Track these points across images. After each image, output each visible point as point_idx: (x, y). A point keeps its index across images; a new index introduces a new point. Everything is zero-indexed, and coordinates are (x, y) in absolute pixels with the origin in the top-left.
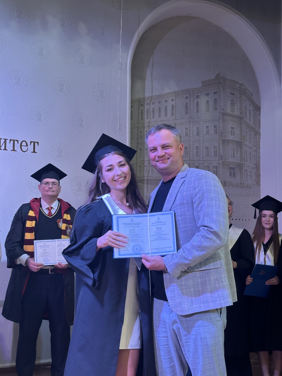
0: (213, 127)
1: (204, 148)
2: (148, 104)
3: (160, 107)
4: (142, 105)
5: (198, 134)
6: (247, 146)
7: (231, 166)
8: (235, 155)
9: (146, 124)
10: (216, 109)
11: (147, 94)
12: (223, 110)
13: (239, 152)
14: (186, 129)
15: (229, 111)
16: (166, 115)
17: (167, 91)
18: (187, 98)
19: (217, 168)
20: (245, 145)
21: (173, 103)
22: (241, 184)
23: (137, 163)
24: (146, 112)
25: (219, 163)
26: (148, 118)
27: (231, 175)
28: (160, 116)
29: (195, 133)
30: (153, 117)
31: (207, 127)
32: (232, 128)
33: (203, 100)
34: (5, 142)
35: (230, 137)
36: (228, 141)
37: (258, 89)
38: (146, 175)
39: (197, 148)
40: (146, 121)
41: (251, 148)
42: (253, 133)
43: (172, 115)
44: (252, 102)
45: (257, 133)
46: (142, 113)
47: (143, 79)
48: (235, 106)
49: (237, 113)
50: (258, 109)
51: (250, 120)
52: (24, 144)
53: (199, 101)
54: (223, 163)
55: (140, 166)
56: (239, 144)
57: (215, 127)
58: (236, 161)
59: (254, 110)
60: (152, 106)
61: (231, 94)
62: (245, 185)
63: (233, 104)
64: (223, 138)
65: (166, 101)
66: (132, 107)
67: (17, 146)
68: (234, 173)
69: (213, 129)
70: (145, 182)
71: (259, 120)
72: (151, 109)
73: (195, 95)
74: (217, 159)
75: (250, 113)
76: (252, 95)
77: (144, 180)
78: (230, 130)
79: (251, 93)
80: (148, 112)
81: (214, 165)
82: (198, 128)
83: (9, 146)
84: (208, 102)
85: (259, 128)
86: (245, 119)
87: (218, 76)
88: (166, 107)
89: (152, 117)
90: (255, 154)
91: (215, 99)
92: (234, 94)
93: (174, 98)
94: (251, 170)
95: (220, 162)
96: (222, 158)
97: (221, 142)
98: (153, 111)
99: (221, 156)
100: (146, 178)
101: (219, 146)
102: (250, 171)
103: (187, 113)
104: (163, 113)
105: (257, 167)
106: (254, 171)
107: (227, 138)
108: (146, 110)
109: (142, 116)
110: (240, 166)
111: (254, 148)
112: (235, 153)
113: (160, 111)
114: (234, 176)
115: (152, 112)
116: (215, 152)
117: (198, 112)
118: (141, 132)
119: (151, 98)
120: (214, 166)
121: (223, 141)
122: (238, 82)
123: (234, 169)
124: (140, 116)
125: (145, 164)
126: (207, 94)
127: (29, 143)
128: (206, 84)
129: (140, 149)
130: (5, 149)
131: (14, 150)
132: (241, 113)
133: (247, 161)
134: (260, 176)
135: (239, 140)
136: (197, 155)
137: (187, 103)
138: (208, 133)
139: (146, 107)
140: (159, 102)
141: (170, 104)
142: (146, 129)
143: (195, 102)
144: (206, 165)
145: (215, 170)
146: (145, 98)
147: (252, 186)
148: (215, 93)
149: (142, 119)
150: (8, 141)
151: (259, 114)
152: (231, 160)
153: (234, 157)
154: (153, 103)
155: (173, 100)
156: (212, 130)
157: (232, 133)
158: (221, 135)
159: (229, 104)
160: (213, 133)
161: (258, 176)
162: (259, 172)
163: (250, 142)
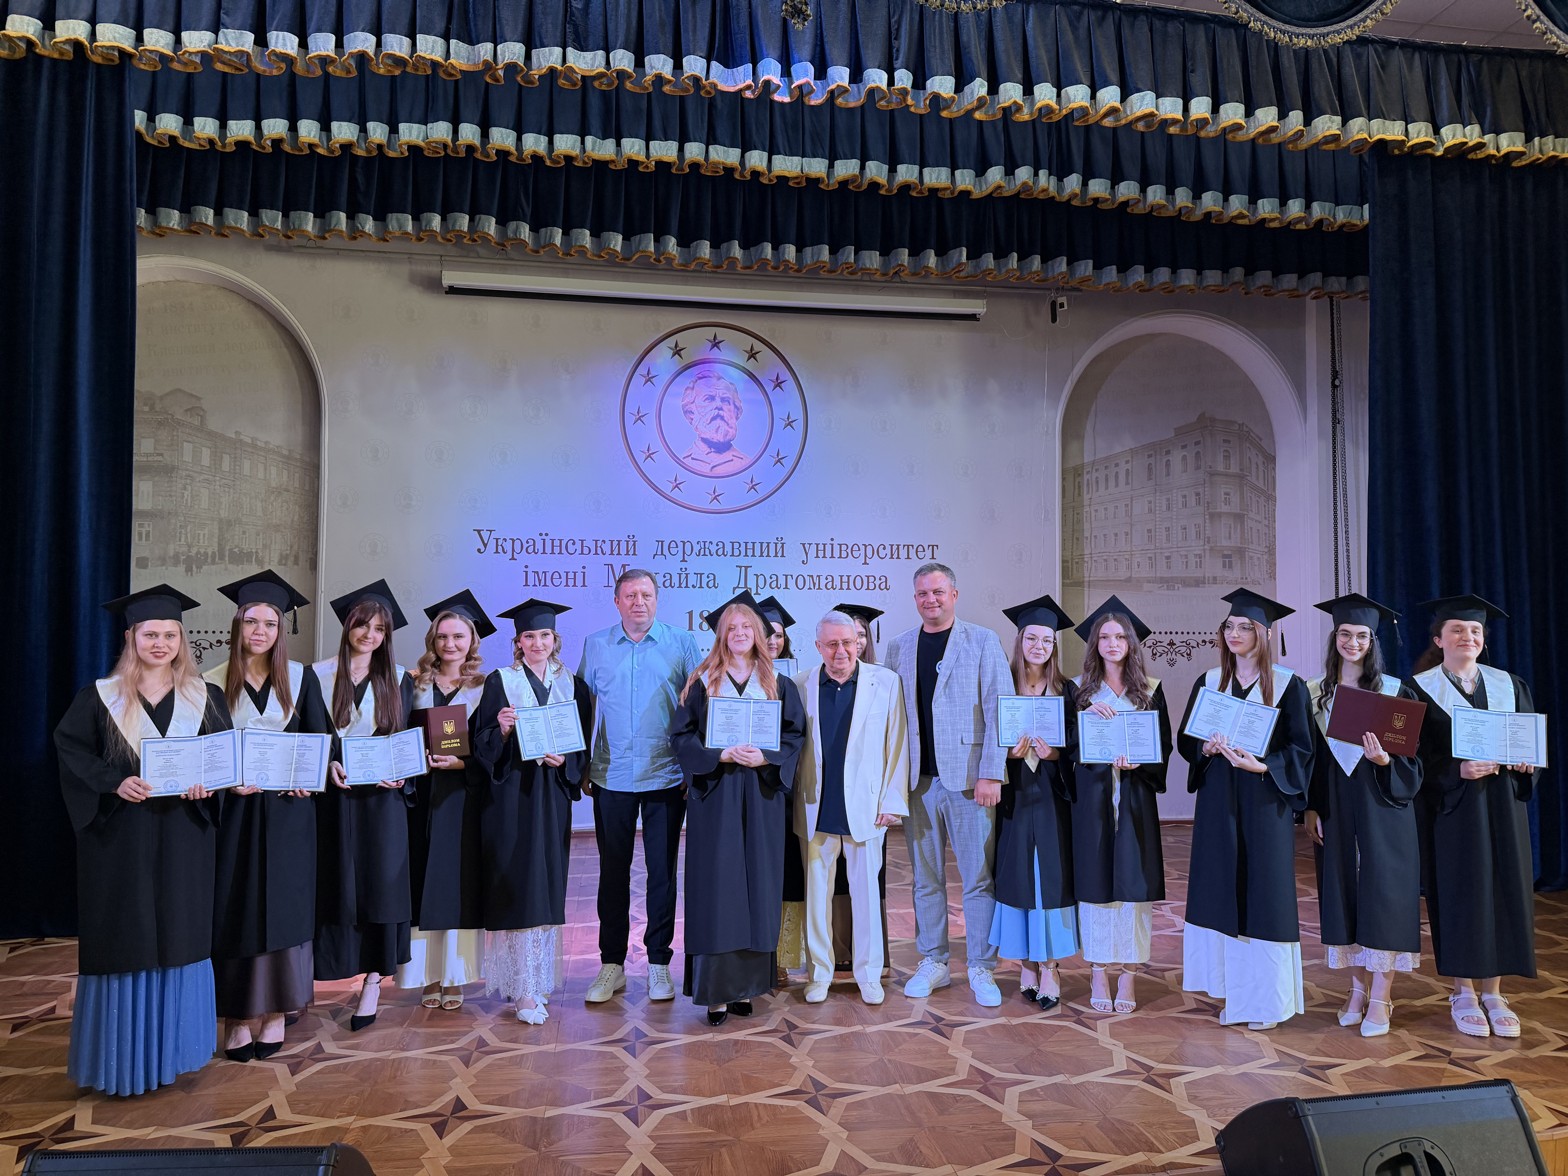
0: (1194, 495)
1: (1179, 528)
2: (1088, 472)
3: (1107, 475)
4: (1079, 475)
5: (1168, 508)
6: (1252, 519)
7: (1226, 552)
8: (1232, 535)
9: (1086, 502)
10: (1198, 468)
11: (1087, 459)
12: (1210, 467)
13: (1239, 530)
14: (1150, 502)
15: (1221, 468)
16: (1117, 485)
17: (1118, 449)
18: (1150, 456)
19: (1200, 557)
20: (1249, 518)
21: (1129, 466)
22: (1242, 578)
23: (1072, 559)
24: (1085, 485)
25: (1204, 550)
26: (1088, 493)
27: (1224, 566)
28: (1107, 488)
29: (1164, 508)
30: (1097, 491)
31: (1185, 497)
32: (1227, 494)
33: (1176, 457)
34: (898, 549)
35: (1225, 509)
36: (1220, 515)
37: (1272, 429)
38: (1086, 574)
39: (1168, 529)
40: (1086, 497)
41: (1260, 522)
42: (1262, 498)
43: (1127, 483)
44: (1261, 450)
45: (1271, 498)
46: (1079, 487)
47: (1080, 437)
48: (1232, 461)
49: (1234, 469)
50: (1270, 459)
51: (1258, 479)
52: (920, 549)
53: (1170, 459)
54: (1211, 549)
55: (1077, 563)
56: (1239, 518)
57: (1198, 494)
58: (1233, 545)
59: (1264, 463)
60: (1095, 475)
61: (1225, 441)
62: (1249, 579)
63: (1227, 457)
64: (1210, 510)
65: (1117, 465)
66: (1064, 479)
67: (912, 552)
68: (1230, 562)
69: (1194, 497)
70: (1086, 584)
71: (1274, 478)
72: (1094, 479)
73: (1164, 450)
74: (1202, 543)
75: (1257, 468)
76: (1261, 439)
77: (1083, 582)
78: (1223, 497)
79: (1258, 437)
80: (1088, 484)
81: (1196, 553)
82: (1168, 500)
83: (903, 553)
84: (1184, 458)
85: (1274, 490)
86: (1249, 478)
87: (1202, 416)
88: (1117, 473)
89: (1094, 490)
90: (1267, 531)
91: (1198, 453)
92: (1229, 442)
93: (1130, 459)
94: (1259, 556)
95: (1206, 547)
96: (1208, 542)
97: (1207, 517)
98: (1097, 482)
99: (1209, 538)
100: (1086, 579)
101: (1205, 522)
102: (1259, 558)
103: (1150, 479)
104: (1112, 482)
105: (1271, 551)
106: (1265, 557)
107: (1219, 510)
108: (1085, 482)
109: (1079, 491)
110: (1241, 552)
111: (1266, 522)
112: (1232, 532)
113: (1107, 480)
114: (1230, 567)
115: (1094, 483)
116: (1198, 534)
117: (1168, 474)
118: (1078, 514)
119: (1093, 463)
120: (1196, 555)
121: (1212, 516)
122: (1235, 422)
123: (1229, 556)
124: (1077, 491)
125: (1086, 559)
126: (1184, 447)
127: (926, 548)
128: (1181, 432)
129: (1077, 539)
130: (898, 558)
131: (908, 558)
132: (1241, 470)
133: (1252, 543)
134: (1275, 564)
135: (1238, 511)
136: (1168, 540)
137: (1150, 464)
138: (1185, 505)
139: (1086, 477)
140: (1106, 468)
141: (1123, 467)
142: (1086, 509)
143: (1165, 460)
144: (1182, 553)
145: (1198, 560)
146: (1083, 465)
147: (1261, 582)
148: (1197, 443)
149: (1079, 495)
150: (901, 548)
151: (1274, 469)
152: (1225, 543)
153: (1230, 538)
154: (1097, 470)
155: (1127, 462)
156: (1192, 501)
157: (1227, 502)
158: (1208, 506)
159: (1220, 458)
160: (1194, 504)
161: (1272, 564)
162: (1275, 559)
163: (1258, 513)
